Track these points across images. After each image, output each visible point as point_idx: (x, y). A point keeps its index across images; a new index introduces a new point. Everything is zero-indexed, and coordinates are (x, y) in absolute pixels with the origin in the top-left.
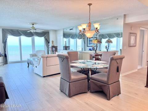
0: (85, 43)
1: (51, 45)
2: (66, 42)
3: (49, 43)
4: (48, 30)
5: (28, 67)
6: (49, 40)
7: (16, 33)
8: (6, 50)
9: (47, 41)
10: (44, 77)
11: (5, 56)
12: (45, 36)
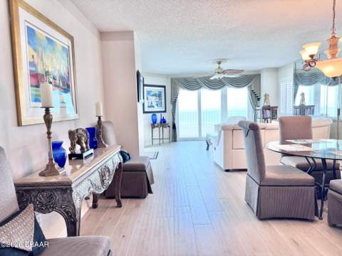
1: (262, 103)
2: (303, 95)
3: (259, 99)
4: (259, 71)
5: (208, 149)
6: (260, 94)
7: (192, 83)
8: (176, 117)
9: (255, 97)
10: (227, 171)
11: (174, 127)
12: (251, 85)
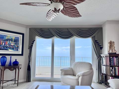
12: (95, 36)
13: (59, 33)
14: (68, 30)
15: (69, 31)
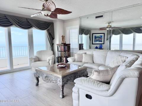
0: (90, 40)
3: (53, 39)
6: (54, 36)
9: (51, 37)
12: (49, 29)
13: (19, 22)
14: (27, 20)
15: (28, 22)
